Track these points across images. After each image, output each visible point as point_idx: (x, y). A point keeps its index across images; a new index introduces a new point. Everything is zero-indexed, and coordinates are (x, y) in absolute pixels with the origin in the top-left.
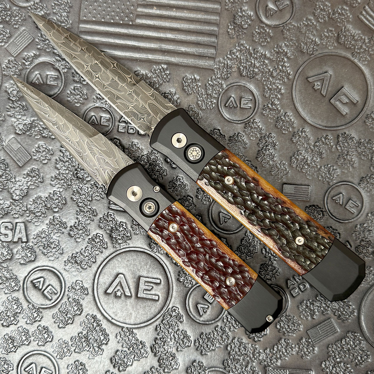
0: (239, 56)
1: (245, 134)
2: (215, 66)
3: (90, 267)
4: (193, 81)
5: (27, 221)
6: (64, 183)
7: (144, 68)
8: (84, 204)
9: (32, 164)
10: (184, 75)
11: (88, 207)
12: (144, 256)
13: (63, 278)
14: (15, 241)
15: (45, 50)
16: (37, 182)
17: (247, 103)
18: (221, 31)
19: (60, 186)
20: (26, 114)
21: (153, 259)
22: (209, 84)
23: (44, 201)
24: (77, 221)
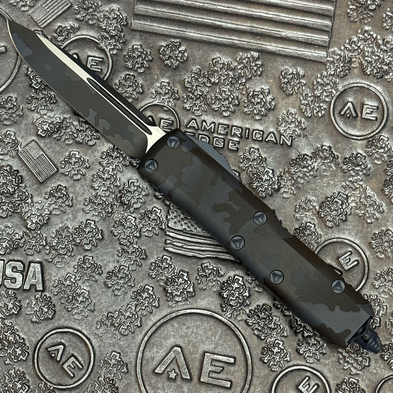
0: (361, 47)
1: (368, 155)
2: (329, 59)
3: (133, 333)
4: (296, 76)
5: (47, 260)
6: (101, 209)
7: (227, 55)
8: (129, 242)
9: (58, 180)
10: (282, 68)
11: (135, 246)
12: (212, 322)
13: (93, 347)
14: (25, 288)
15: (87, 22)
16: (64, 205)
17: (372, 112)
18: (338, 12)
19: (96, 214)
20: (55, 108)
21: (225, 328)
22: (318, 82)
23: (72, 234)
24: (117, 265)
